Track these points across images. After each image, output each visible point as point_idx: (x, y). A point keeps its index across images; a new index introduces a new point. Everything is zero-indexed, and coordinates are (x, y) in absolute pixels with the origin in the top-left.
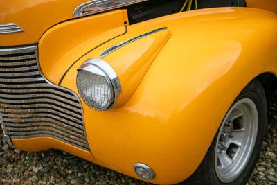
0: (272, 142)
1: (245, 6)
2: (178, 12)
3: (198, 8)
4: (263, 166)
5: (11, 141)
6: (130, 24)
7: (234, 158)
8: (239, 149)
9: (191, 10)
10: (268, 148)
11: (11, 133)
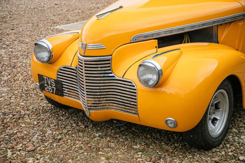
0: (235, 125)
1: (218, 43)
2: (182, 43)
3: (190, 42)
4: (231, 135)
5: (89, 113)
6: (158, 48)
7: (216, 126)
8: (218, 121)
9: (187, 43)
10: (233, 128)
11: (90, 108)
